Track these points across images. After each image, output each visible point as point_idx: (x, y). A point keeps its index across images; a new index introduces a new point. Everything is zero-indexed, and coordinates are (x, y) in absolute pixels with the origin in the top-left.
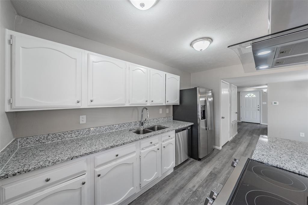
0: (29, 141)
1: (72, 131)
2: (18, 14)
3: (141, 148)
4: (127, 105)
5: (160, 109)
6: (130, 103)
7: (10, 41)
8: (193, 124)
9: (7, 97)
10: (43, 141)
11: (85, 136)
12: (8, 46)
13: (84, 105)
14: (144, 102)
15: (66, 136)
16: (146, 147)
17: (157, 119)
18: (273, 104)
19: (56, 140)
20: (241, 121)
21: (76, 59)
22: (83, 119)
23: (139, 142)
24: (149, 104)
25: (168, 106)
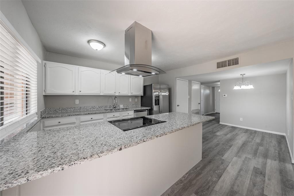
0: (51, 110)
1: (71, 107)
2: (47, 51)
3: (107, 118)
4: (101, 94)
5: (130, 99)
6: (104, 93)
7: (45, 65)
8: (150, 108)
9: (44, 89)
10: (57, 111)
11: (78, 111)
12: (44, 68)
13: (77, 93)
14: (114, 93)
15: (68, 110)
16: (111, 118)
17: (127, 105)
18: (223, 96)
19: (63, 111)
20: (215, 112)
21: (72, 71)
22: (77, 102)
23: (106, 114)
24: (117, 94)
25: (136, 97)
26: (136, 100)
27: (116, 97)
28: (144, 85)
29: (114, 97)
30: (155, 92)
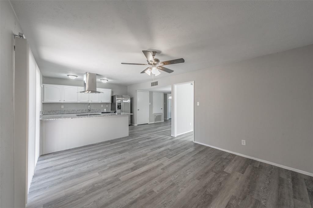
0: (46, 112)
1: (59, 110)
4: (78, 102)
5: (101, 105)
6: (80, 101)
9: (43, 99)
10: (50, 112)
11: (63, 112)
13: (62, 102)
14: (87, 101)
15: (56, 111)
17: (99, 109)
21: (59, 89)
24: (90, 102)
25: (107, 104)
26: (107, 106)
27: (89, 104)
28: (112, 95)
29: (88, 104)
30: (118, 100)
